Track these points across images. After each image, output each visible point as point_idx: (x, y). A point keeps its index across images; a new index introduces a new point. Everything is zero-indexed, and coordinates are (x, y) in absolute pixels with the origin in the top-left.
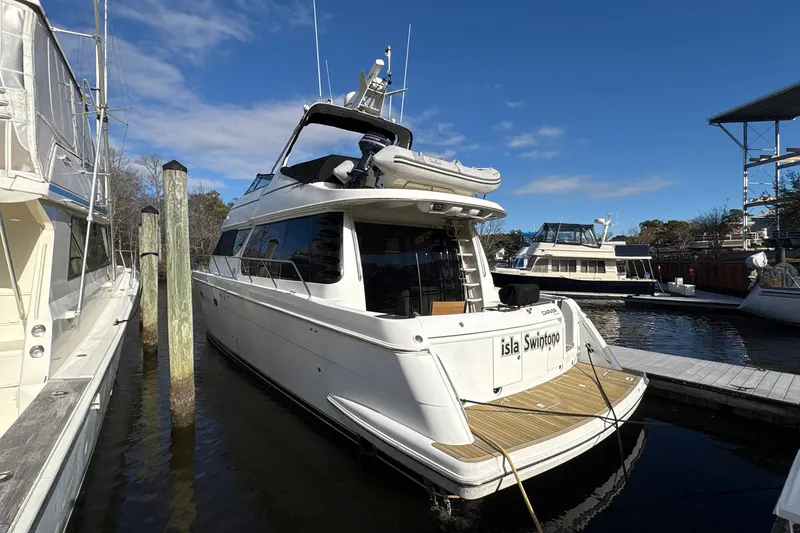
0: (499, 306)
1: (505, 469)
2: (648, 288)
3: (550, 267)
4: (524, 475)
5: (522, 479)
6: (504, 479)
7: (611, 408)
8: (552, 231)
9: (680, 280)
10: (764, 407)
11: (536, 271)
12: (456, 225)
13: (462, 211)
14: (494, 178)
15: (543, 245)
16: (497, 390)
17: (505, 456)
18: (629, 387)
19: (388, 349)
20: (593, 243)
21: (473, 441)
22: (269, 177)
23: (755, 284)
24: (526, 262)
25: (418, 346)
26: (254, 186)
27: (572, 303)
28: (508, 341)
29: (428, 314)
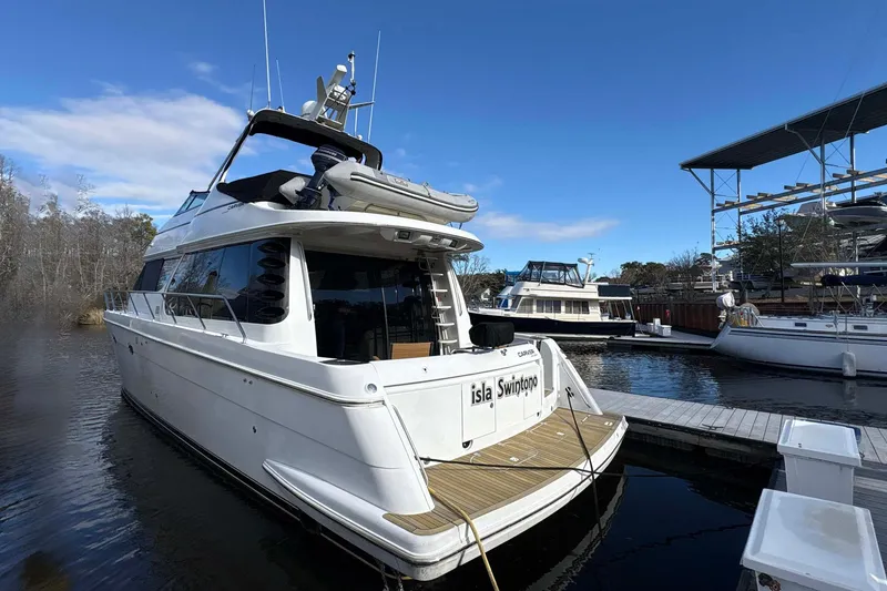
0: (473, 348)
1: (467, 539)
2: (630, 329)
3: (535, 307)
4: (489, 545)
5: (486, 550)
6: (467, 551)
7: (589, 458)
8: (536, 270)
9: (657, 321)
10: (733, 446)
11: (519, 312)
12: (429, 257)
13: (432, 241)
14: (469, 205)
15: (528, 285)
16: (466, 445)
17: (468, 523)
18: (608, 432)
19: (334, 401)
20: (577, 282)
21: (433, 507)
22: (204, 195)
23: (725, 323)
24: (510, 303)
25: (372, 396)
26: (187, 207)
27: (552, 344)
28: (479, 387)
29: (386, 359)
